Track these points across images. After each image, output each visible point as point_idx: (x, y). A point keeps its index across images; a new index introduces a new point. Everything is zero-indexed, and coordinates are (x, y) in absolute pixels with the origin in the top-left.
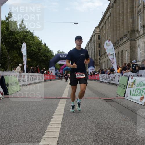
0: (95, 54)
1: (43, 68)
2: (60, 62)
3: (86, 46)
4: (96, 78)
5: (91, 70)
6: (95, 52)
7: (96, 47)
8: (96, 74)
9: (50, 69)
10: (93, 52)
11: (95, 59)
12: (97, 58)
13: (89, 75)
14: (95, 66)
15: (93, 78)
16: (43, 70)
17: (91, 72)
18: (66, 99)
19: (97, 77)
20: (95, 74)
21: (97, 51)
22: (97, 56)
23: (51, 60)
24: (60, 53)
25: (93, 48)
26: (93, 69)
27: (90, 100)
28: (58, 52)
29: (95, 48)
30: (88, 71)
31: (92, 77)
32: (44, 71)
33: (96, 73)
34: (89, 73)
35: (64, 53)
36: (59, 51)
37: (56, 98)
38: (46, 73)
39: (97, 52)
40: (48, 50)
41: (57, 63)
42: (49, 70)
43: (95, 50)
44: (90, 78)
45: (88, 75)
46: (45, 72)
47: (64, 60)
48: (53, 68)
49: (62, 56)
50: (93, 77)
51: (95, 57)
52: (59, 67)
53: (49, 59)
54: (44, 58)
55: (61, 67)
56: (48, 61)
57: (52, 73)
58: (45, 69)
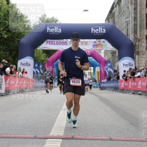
0: (136, 25)
1: (4, 60)
2: (46, 46)
3: (114, 4)
4: (139, 87)
5: (126, 65)
6: (135, 19)
7: (141, 6)
8: (139, 77)
9: (19, 62)
10: (131, 19)
11: (136, 38)
12: (140, 36)
13: (121, 78)
14: (137, 57)
15: (130, 87)
16: (2, 66)
17: (125, 71)
18: (61, 140)
19: (140, 83)
20: (136, 76)
21: (140, 17)
22: (140, 31)
23: (23, 40)
24: (48, 21)
25: (131, 8)
26: (130, 64)
27: (122, 142)
28: (40, 19)
29: (135, 9)
30: (118, 67)
31: (127, 84)
32: (5, 67)
33: (139, 74)
34: (121, 74)
35: (57, 21)
36: (45, 15)
37: (35, 138)
38: (11, 73)
39: (141, 21)
41: (38, 49)
42: (19, 65)
43: (135, 13)
44: (122, 86)
45: (118, 78)
46: (8, 70)
47: (56, 41)
48: (29, 60)
49: (52, 30)
50: (131, 84)
51: (135, 32)
52: (43, 57)
53: (17, 37)
54: (6, 34)
55: (49, 58)
56: (16, 42)
57: (26, 73)
58: (7, 62)
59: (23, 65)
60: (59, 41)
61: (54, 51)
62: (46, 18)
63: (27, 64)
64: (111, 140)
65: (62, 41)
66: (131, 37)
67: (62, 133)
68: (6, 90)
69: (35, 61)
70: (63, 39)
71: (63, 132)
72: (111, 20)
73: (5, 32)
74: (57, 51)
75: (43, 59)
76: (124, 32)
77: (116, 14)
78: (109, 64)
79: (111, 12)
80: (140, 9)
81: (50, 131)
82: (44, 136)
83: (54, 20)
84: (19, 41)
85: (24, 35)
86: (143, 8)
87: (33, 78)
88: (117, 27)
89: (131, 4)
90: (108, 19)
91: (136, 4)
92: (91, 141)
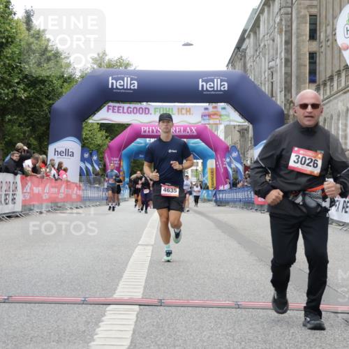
0: (288, 75)
1: (20, 145)
2: (106, 115)
3: (244, 31)
6: (288, 62)
7: (298, 36)
9: (52, 148)
10: (279, 63)
11: (289, 102)
16: (16, 156)
18: (137, 308)
21: (298, 59)
22: (298, 87)
23: (60, 104)
24: (110, 65)
25: (280, 40)
28: (95, 60)
29: (288, 42)
35: (128, 65)
36: (104, 54)
37: (84, 302)
38: (35, 170)
39: (299, 66)
40: (46, 50)
41: (90, 121)
43: (289, 51)
47: (126, 106)
48: (70, 144)
49: (118, 84)
51: (288, 89)
52: (100, 137)
53: (47, 97)
54: (25, 90)
55: (112, 140)
56: (45, 108)
57: (66, 170)
58: (26, 148)
59: (60, 153)
60: (132, 105)
61: (123, 127)
62: (107, 58)
63: (68, 153)
64: (238, 307)
65: (138, 105)
66: (280, 99)
67: (138, 294)
68: (24, 206)
69: (84, 147)
70: (141, 102)
71: (141, 290)
72: (239, 65)
73: (22, 86)
74: (130, 127)
75: (99, 142)
76: (266, 89)
77: (250, 52)
78: (235, 154)
79: (238, 47)
80: (298, 42)
81: (115, 289)
82: (102, 299)
83: (122, 64)
84: (50, 105)
85: (61, 93)
86: (303, 41)
87: (80, 181)
88: (252, 78)
89: (280, 32)
90: (232, 62)
91: (289, 32)
92: (198, 310)
